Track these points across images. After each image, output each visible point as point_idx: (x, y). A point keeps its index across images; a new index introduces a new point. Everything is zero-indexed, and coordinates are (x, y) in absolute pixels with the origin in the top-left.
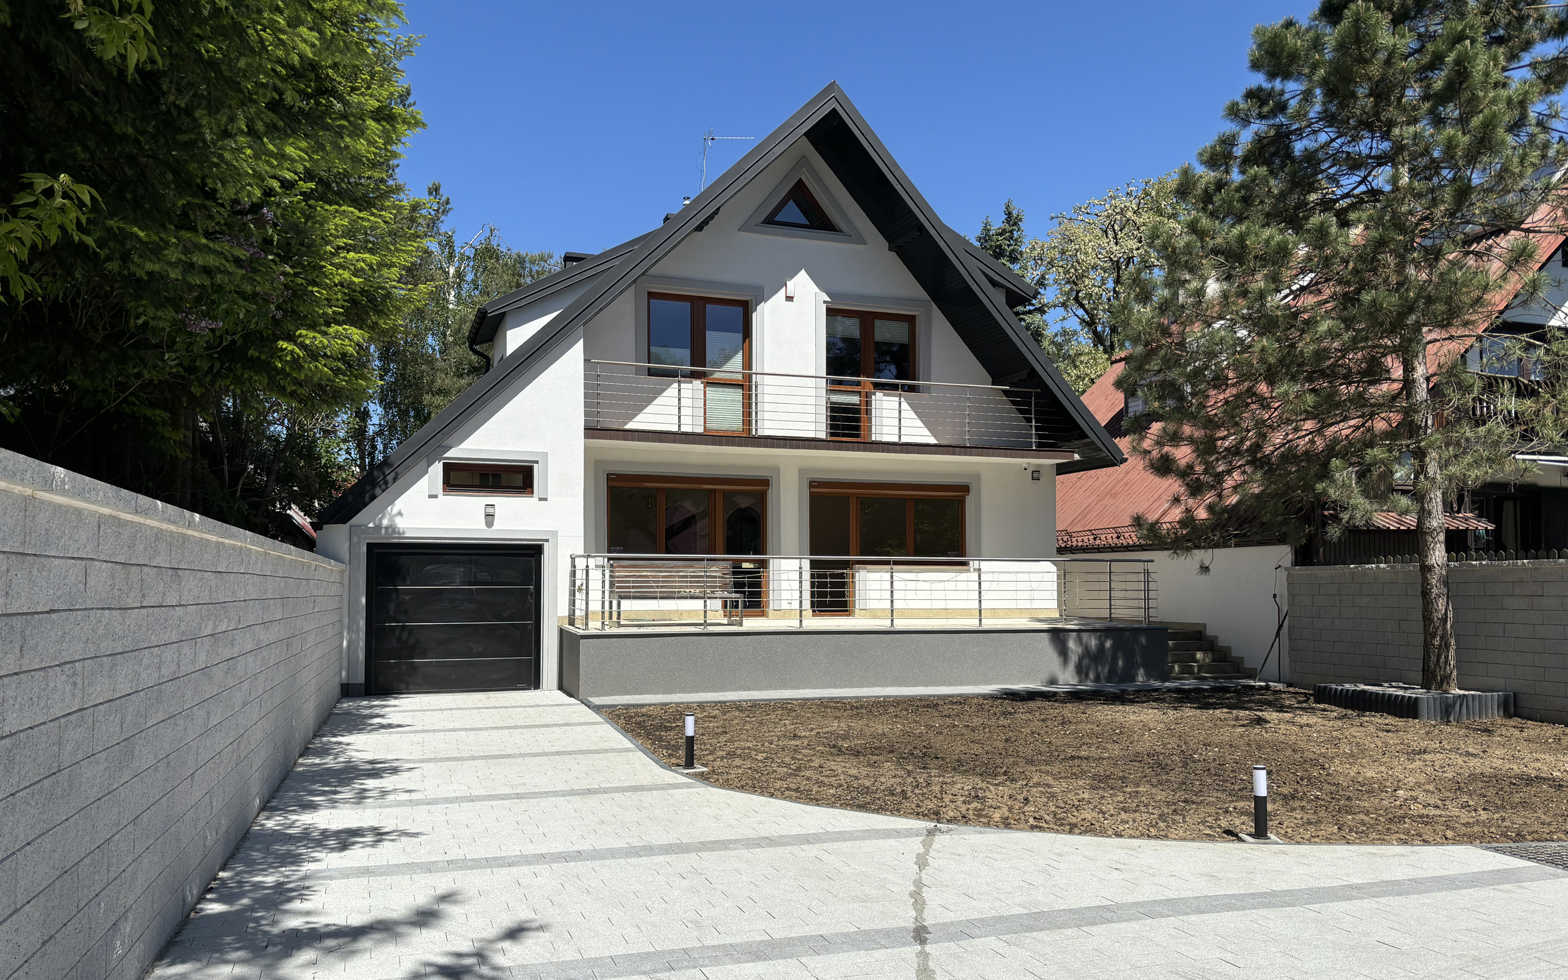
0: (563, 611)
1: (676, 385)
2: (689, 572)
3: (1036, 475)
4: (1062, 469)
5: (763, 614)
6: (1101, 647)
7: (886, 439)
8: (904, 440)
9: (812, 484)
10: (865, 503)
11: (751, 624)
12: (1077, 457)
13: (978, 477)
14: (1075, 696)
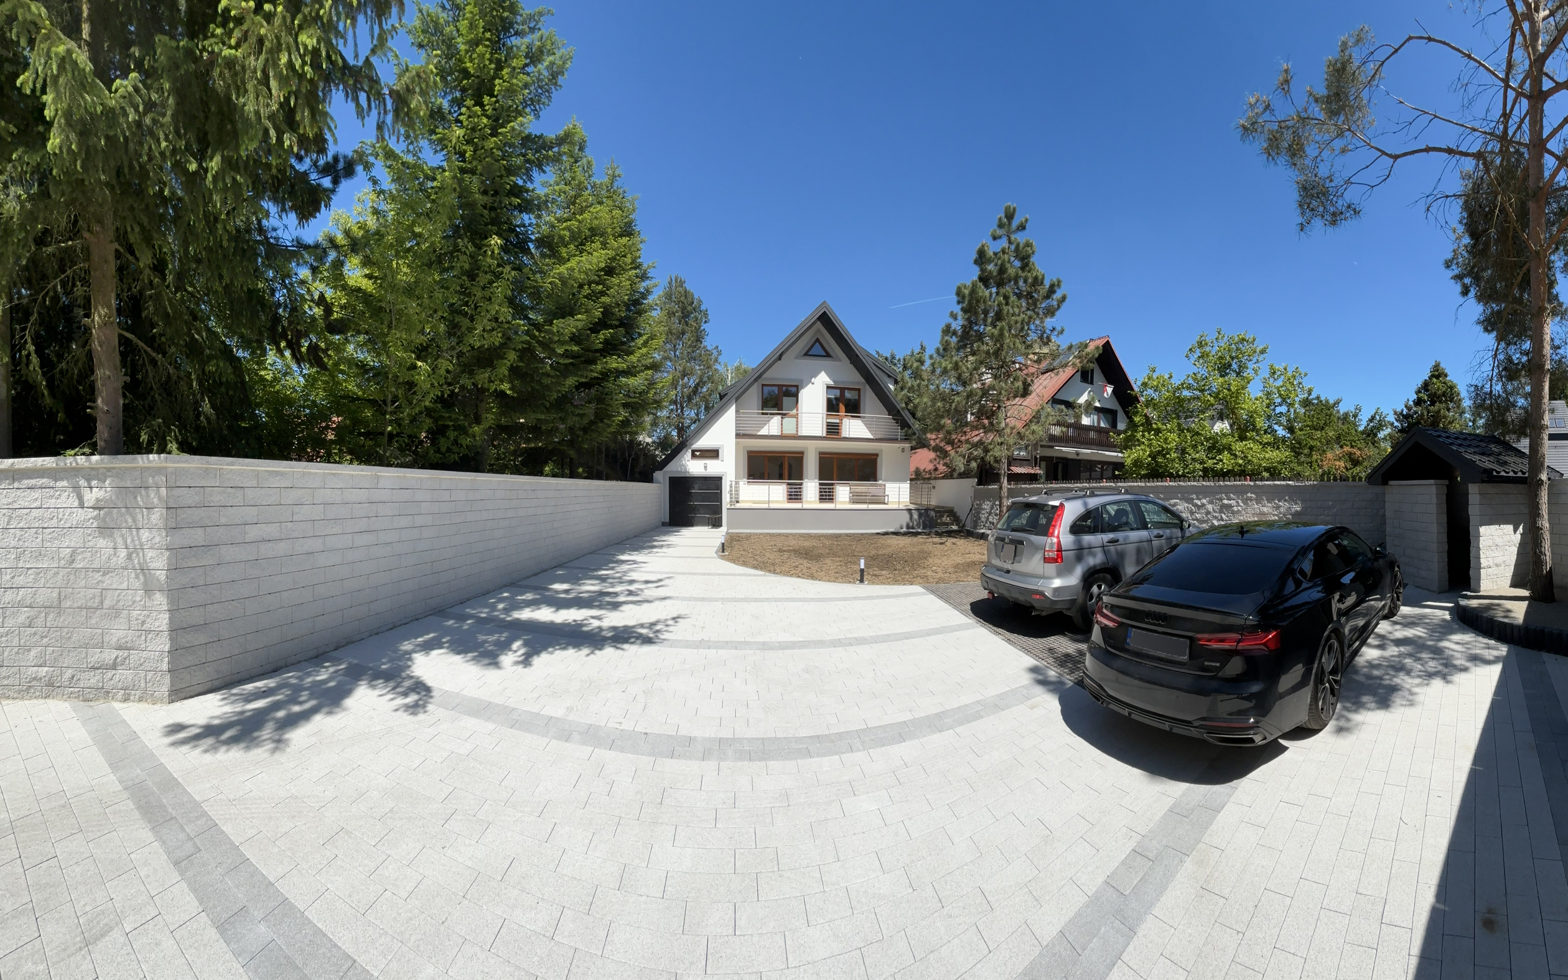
1: (773, 418)
3: (903, 450)
5: (801, 502)
7: (848, 436)
8: (855, 436)
9: (820, 454)
11: (797, 505)
13: (882, 450)
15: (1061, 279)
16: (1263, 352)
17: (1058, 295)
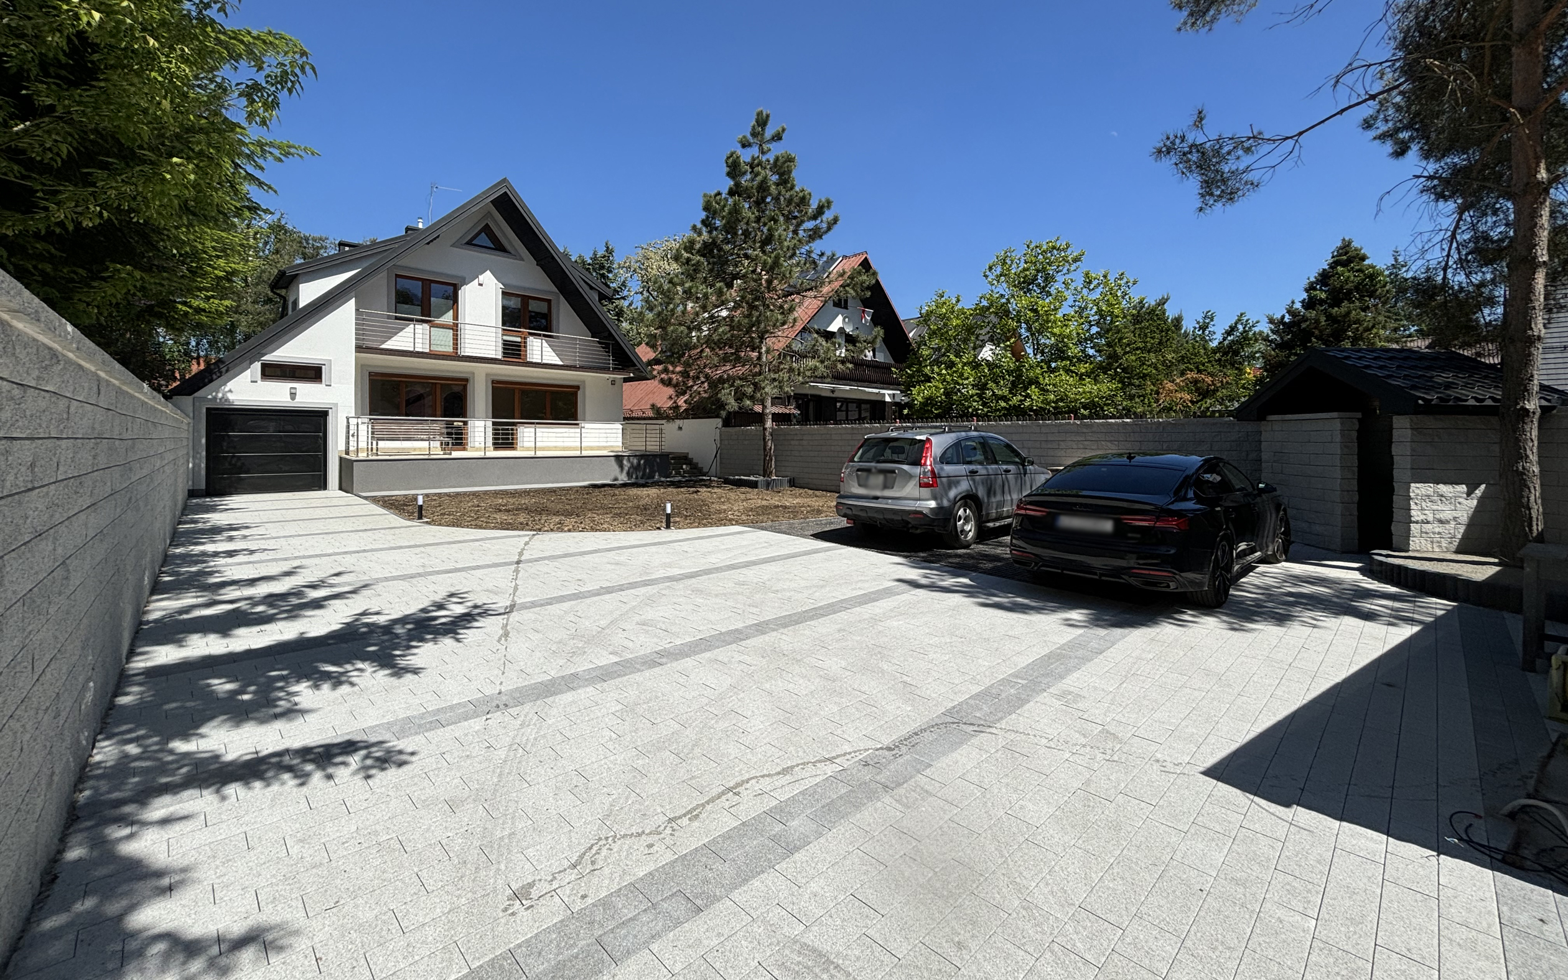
0: (342, 447)
1: (412, 326)
2: (420, 427)
3: (613, 382)
4: (626, 380)
5: (464, 449)
6: (639, 464)
7: (534, 361)
8: (544, 362)
9: (493, 382)
10: (524, 393)
11: (456, 454)
12: (632, 375)
13: (584, 382)
14: (624, 485)
15: (831, 199)
16: (1076, 260)
17: (828, 216)
